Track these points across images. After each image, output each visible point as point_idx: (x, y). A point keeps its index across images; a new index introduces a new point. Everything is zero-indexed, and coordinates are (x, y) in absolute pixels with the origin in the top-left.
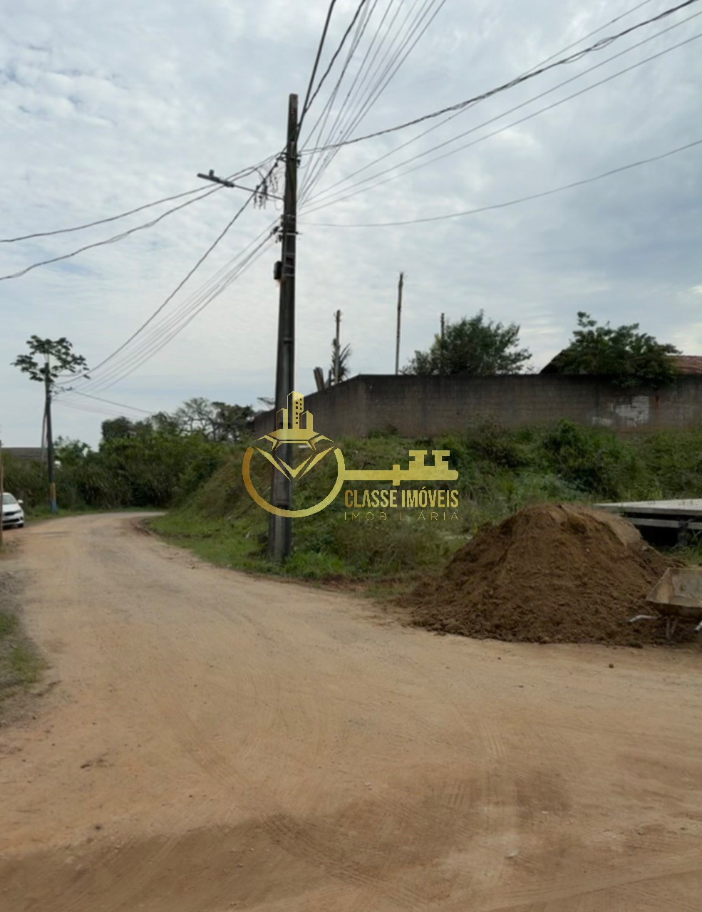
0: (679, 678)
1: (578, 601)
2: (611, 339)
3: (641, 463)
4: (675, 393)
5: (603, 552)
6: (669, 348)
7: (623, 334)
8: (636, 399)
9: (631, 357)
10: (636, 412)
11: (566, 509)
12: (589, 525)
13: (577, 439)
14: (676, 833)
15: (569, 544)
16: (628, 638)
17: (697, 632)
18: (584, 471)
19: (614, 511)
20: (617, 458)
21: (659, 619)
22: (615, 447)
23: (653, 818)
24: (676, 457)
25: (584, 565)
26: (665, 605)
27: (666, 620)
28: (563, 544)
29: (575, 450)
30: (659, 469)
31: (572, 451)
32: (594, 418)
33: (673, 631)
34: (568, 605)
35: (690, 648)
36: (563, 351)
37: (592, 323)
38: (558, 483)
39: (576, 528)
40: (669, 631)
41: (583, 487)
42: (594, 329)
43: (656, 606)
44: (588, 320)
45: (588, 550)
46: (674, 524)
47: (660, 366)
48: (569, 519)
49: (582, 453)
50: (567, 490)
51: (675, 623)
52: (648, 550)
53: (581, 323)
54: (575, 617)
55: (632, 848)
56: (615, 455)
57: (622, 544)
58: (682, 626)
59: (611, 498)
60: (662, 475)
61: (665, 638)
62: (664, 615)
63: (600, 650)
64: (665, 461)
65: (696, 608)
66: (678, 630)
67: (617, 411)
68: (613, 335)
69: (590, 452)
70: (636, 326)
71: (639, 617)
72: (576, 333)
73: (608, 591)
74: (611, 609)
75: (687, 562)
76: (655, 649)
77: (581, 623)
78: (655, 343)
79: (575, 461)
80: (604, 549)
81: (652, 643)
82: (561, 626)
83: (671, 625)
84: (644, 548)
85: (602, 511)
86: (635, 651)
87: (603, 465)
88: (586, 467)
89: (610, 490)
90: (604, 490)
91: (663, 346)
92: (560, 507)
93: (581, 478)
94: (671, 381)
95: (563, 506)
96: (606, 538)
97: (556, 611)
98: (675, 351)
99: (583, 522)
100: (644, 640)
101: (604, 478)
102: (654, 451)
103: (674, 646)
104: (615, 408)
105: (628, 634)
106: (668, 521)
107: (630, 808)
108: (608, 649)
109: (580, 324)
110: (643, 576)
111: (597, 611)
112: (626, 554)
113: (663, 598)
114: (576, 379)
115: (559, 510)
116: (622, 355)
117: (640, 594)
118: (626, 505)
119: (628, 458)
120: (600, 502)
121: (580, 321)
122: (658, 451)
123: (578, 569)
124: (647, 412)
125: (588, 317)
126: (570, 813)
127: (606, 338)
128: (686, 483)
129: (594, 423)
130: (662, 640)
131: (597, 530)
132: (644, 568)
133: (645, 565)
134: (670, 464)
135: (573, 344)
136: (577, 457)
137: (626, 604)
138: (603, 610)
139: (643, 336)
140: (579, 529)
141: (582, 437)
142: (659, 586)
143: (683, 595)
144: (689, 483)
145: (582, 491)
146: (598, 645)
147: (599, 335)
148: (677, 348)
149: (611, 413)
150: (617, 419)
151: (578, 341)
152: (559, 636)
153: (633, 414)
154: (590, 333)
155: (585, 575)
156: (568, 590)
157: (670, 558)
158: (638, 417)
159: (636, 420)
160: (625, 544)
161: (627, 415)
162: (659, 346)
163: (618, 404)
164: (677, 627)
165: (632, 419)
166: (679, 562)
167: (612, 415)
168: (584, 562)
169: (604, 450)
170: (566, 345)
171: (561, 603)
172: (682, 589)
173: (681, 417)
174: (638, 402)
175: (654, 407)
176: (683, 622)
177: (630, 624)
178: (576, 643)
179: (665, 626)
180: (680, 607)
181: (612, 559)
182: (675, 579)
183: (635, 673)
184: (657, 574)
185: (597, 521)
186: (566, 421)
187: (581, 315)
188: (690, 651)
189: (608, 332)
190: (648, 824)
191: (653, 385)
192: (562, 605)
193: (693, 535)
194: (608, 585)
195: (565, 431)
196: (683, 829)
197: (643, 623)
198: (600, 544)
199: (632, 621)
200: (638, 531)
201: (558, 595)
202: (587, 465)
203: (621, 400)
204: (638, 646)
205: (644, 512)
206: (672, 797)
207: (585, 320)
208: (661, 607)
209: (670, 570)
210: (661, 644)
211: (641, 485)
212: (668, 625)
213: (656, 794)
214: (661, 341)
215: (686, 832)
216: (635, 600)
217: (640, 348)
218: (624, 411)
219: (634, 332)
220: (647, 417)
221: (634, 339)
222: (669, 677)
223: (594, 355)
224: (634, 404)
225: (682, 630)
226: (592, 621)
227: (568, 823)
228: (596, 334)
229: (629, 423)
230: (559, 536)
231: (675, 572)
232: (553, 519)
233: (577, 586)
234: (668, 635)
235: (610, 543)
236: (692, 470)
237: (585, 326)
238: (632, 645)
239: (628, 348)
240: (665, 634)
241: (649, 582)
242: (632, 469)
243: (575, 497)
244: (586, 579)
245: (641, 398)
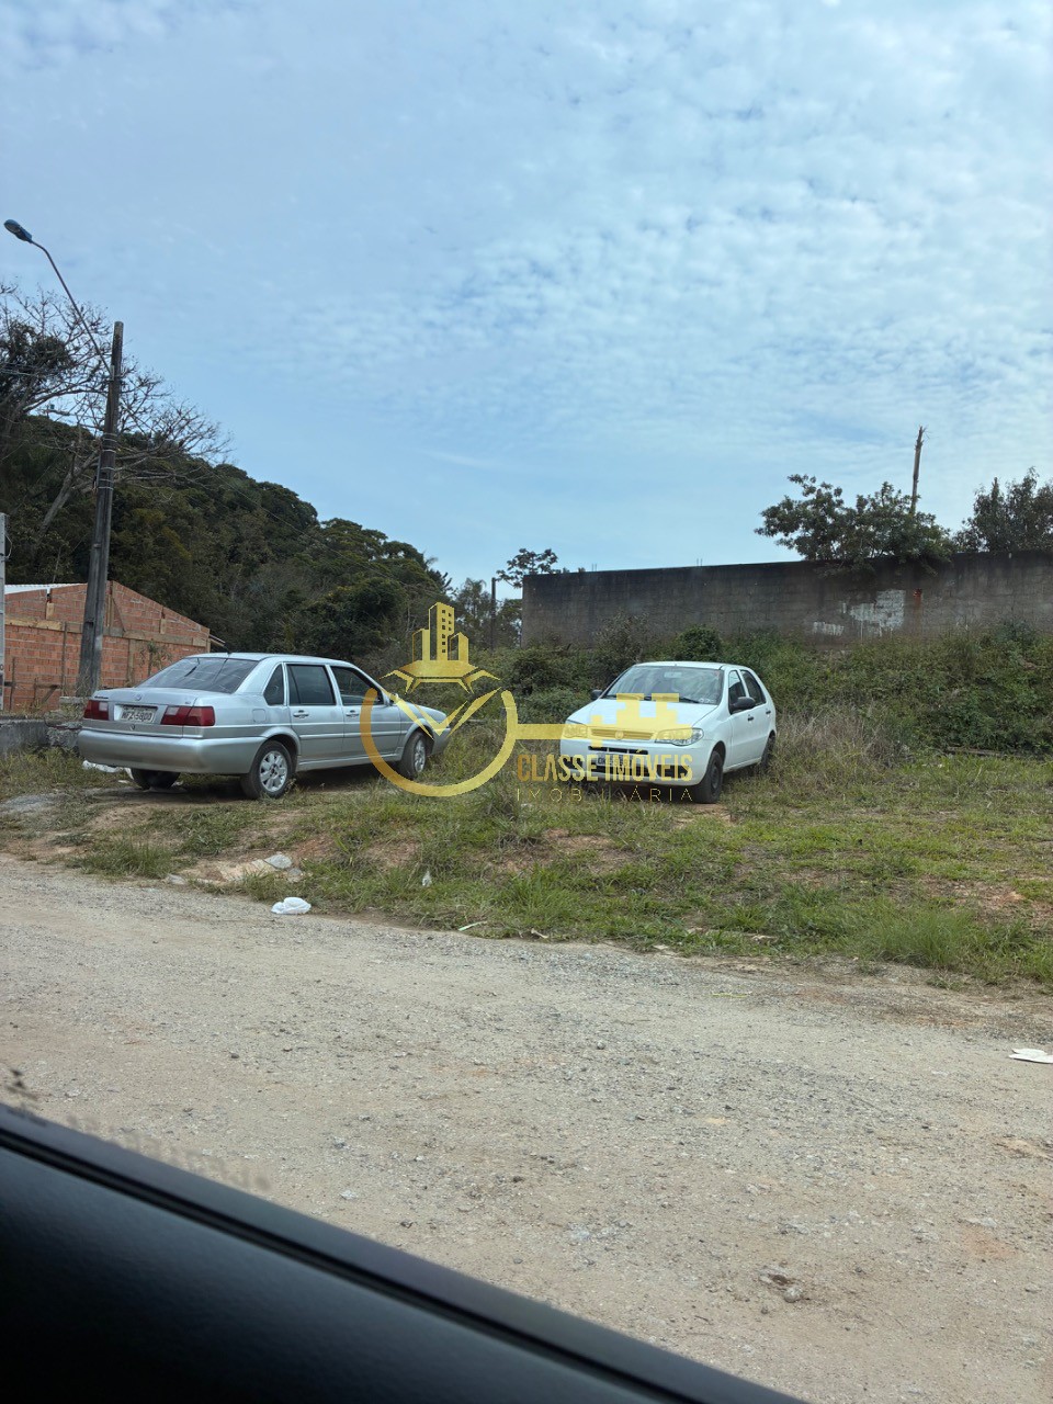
4: (950, 583)
8: (883, 594)
10: (886, 613)
32: (816, 624)
67: (852, 613)
104: (848, 609)
124: (901, 614)
129: (815, 629)
149: (842, 616)
150: (851, 624)
153: (879, 617)
158: (885, 622)
159: (882, 625)
161: (867, 618)
163: (855, 602)
165: (875, 625)
167: (845, 620)
173: (960, 620)
174: (887, 599)
175: (913, 607)
203: (859, 597)
218: (863, 614)
220: (900, 621)
224: (880, 603)
229: (871, 630)
245: (892, 592)
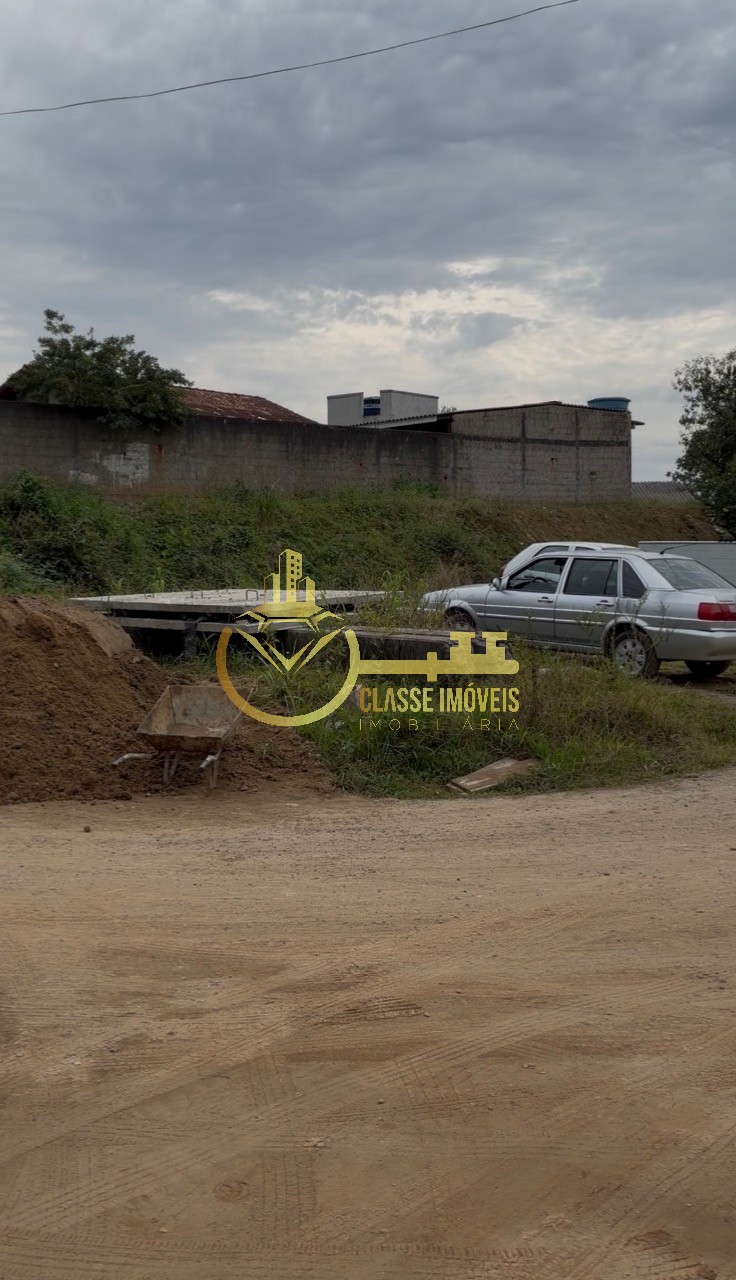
0: (178, 835)
1: (41, 739)
2: (94, 355)
3: (138, 540)
4: (183, 442)
5: (78, 667)
6: (176, 376)
7: (113, 348)
8: (130, 447)
9: (123, 383)
10: (132, 465)
11: (24, 605)
12: (58, 629)
13: (46, 504)
14: (161, 1041)
15: (28, 655)
16: (112, 787)
17: (202, 770)
18: (57, 550)
19: (96, 608)
20: (105, 531)
21: (154, 757)
22: (101, 516)
23: (131, 1027)
24: (185, 532)
25: (50, 686)
26: (162, 737)
27: (163, 758)
28: (18, 656)
29: (43, 518)
30: (163, 548)
31: (39, 520)
32: (72, 472)
33: (172, 773)
34: (26, 746)
35: (194, 793)
36: (25, 366)
37: (67, 329)
38: (17, 567)
39: (39, 633)
40: (168, 772)
41: (54, 572)
42: (69, 337)
43: (150, 740)
44: (60, 323)
45: (56, 665)
46: (179, 625)
47: (165, 399)
48: (27, 620)
49: (54, 523)
50: (31, 578)
51: (175, 760)
52: (141, 662)
53: (50, 327)
54: (37, 765)
55: (101, 1073)
56: (103, 529)
57: (105, 654)
58: (185, 763)
59: (96, 589)
60: (168, 557)
61: (162, 783)
62: (161, 751)
63: (73, 808)
64: (171, 536)
65: (203, 738)
66: (180, 770)
67: (105, 463)
68: (97, 350)
69: (66, 523)
70: (130, 339)
71: (126, 756)
72: (44, 342)
73: (86, 723)
74: (89, 748)
75: (195, 677)
76: (148, 799)
77: (46, 771)
78: (158, 367)
79: (44, 535)
80: (80, 663)
81: (145, 792)
82: (16, 779)
83: (170, 766)
84: (137, 659)
85: (80, 608)
86: (121, 804)
87: (83, 541)
88: (60, 546)
89: (94, 577)
90: (86, 577)
91: (167, 371)
92: (15, 602)
93: (50, 559)
94: (179, 423)
95: (20, 601)
96: (83, 645)
97: (8, 757)
98: (184, 382)
99: (48, 624)
100: (134, 789)
101: (86, 561)
102: (155, 522)
103: (173, 793)
104: (101, 458)
105: (112, 782)
106: (171, 621)
107: (101, 1019)
108: (83, 806)
109: (48, 329)
110: (135, 699)
111: (68, 753)
112: (111, 668)
113: (160, 727)
114: (43, 410)
115: (13, 606)
116: (110, 380)
117: (130, 725)
118: (113, 598)
119: (121, 533)
120: (79, 596)
121: (50, 323)
122: (162, 523)
123: (41, 693)
124: (146, 467)
125: (61, 319)
126: (17, 1043)
127: (88, 353)
128: (198, 569)
129: (71, 479)
130: (159, 786)
131: (70, 636)
132: (136, 687)
133: (136, 682)
134: (177, 541)
135: (38, 358)
136: (46, 530)
137: (109, 739)
138: (78, 751)
139: (140, 354)
140: (43, 634)
141: (54, 500)
142: (155, 711)
143: (187, 722)
144: (202, 569)
145: (54, 578)
146: (69, 802)
147: (78, 348)
148: (186, 377)
149: (96, 465)
150: (105, 474)
151: (46, 353)
152: (14, 794)
153: (128, 469)
154: (64, 342)
155: (52, 701)
156: (27, 724)
157: (172, 672)
158: (134, 474)
160: (110, 655)
161: (118, 469)
162: (162, 372)
163: (106, 453)
164: (179, 766)
165: (126, 476)
166: (184, 677)
167: (98, 468)
168: (51, 682)
169: (87, 520)
170: (30, 359)
171: (16, 744)
172: (185, 714)
173: (193, 475)
174: (134, 451)
175: (156, 461)
176: (188, 758)
177: (114, 767)
178: (39, 801)
179: (163, 767)
180: (182, 738)
181: (91, 676)
182: (176, 700)
183: (119, 836)
184: (153, 695)
185: (69, 623)
186: (30, 475)
187: (50, 314)
188: (195, 797)
189: (91, 344)
190: (126, 1036)
191: (154, 428)
192: (18, 748)
193: (203, 640)
194: (85, 714)
195: (28, 489)
196: (171, 1034)
197: (132, 765)
198: (73, 654)
199: (116, 763)
200: (128, 636)
201: (11, 733)
202: (62, 542)
203: (110, 447)
204: (126, 798)
205: (139, 608)
206: (159, 995)
207: (56, 322)
208: (157, 741)
209: (170, 689)
210: (157, 791)
211: (138, 571)
212: (167, 765)
213: (137, 994)
214: (165, 364)
215: (174, 1037)
216: (123, 733)
217: (137, 371)
218: (115, 464)
219: (128, 347)
220: (146, 474)
221: (127, 358)
222: (164, 835)
223: (71, 377)
224: (129, 454)
225: (185, 769)
226: (62, 768)
227: (13, 1057)
228: (72, 345)
229: (121, 481)
230: (13, 645)
231: (178, 692)
232: (4, 621)
233: (40, 718)
234: (165, 778)
235: (89, 654)
236: (205, 550)
237: (56, 331)
238: (117, 798)
239: (118, 371)
240: (162, 777)
241: (143, 707)
242: (125, 548)
243: (42, 588)
244: (53, 707)
245: (139, 445)
